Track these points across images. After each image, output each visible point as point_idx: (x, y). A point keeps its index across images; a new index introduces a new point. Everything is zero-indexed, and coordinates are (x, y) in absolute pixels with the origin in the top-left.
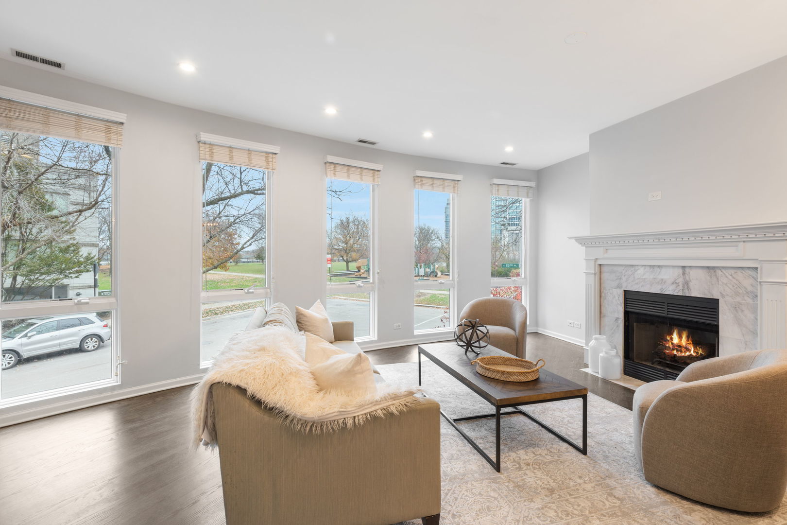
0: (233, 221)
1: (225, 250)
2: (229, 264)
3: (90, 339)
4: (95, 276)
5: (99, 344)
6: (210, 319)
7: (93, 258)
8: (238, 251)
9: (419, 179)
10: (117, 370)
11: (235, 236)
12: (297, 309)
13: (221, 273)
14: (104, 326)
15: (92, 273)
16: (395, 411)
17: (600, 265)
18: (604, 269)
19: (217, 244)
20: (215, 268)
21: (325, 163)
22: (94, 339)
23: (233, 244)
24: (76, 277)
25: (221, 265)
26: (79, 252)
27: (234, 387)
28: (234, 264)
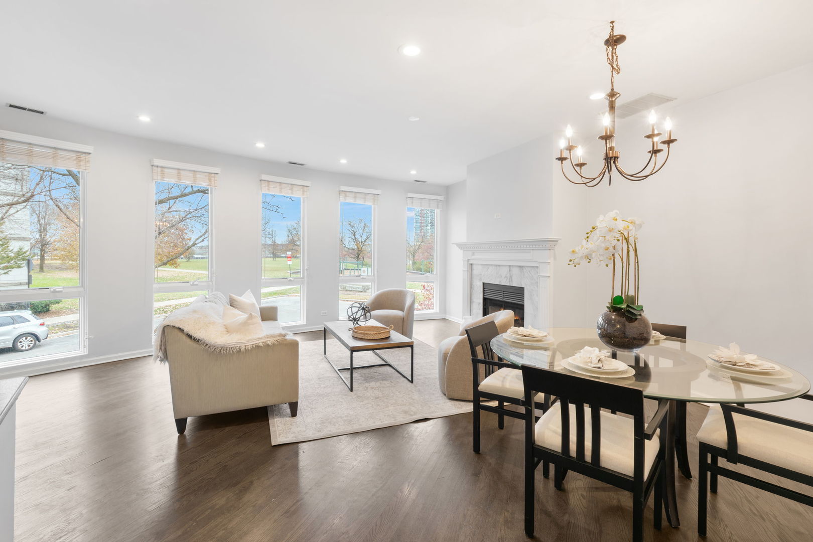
0: (184, 215)
1: (175, 246)
2: (179, 260)
3: (24, 338)
4: (29, 272)
5: (35, 343)
6: (158, 317)
7: (25, 253)
8: (189, 248)
9: (344, 193)
10: (84, 343)
11: (186, 231)
12: (230, 296)
13: (171, 269)
14: (41, 325)
15: (25, 269)
16: (270, 344)
17: (471, 264)
18: (474, 267)
19: (166, 239)
20: (165, 264)
21: (261, 180)
22: (29, 338)
23: (184, 239)
24: (5, 273)
25: (171, 261)
26: (8, 246)
27: (177, 328)
28: (185, 260)
